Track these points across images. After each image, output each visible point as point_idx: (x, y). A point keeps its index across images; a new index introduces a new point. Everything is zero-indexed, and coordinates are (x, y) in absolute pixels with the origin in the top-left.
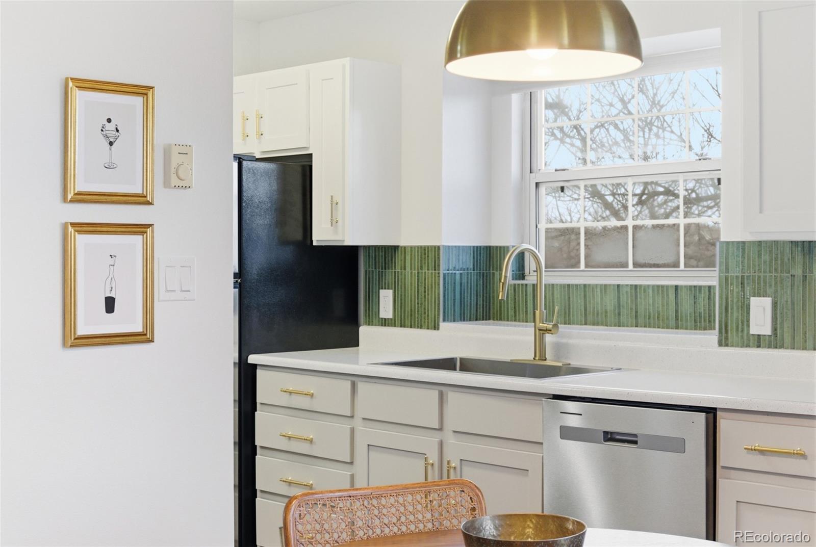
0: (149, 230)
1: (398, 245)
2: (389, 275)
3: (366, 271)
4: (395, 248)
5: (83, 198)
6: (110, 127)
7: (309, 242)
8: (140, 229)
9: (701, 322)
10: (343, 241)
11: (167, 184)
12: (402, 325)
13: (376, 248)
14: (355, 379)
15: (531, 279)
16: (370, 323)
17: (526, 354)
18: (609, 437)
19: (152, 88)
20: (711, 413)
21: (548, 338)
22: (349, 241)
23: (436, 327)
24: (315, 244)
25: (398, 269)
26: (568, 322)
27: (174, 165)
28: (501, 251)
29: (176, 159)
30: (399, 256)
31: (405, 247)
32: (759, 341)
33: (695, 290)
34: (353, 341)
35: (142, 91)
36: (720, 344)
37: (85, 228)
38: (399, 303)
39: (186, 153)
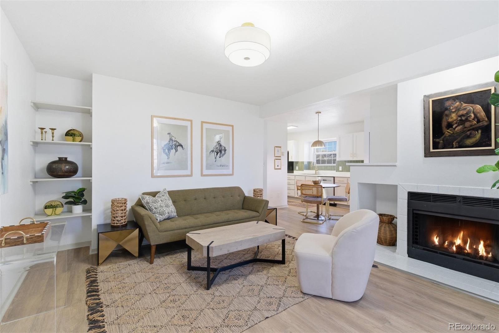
1: (298, 161)
2: (297, 165)
3: (295, 165)
4: (298, 162)
5: (276, 157)
6: (278, 150)
7: (289, 161)
8: (280, 159)
9: (334, 170)
11: (282, 155)
12: (299, 171)
13: (296, 162)
14: (295, 176)
15: (314, 165)
16: (295, 170)
17: (314, 173)
18: (324, 180)
20: (334, 177)
21: (317, 171)
22: (293, 161)
23: (303, 171)
25: (299, 164)
26: (319, 170)
28: (311, 162)
31: (300, 162)
32: (340, 171)
33: (334, 166)
34: (293, 173)
35: (280, 147)
36: (336, 171)
37: (276, 159)
38: (299, 168)
39: (284, 153)
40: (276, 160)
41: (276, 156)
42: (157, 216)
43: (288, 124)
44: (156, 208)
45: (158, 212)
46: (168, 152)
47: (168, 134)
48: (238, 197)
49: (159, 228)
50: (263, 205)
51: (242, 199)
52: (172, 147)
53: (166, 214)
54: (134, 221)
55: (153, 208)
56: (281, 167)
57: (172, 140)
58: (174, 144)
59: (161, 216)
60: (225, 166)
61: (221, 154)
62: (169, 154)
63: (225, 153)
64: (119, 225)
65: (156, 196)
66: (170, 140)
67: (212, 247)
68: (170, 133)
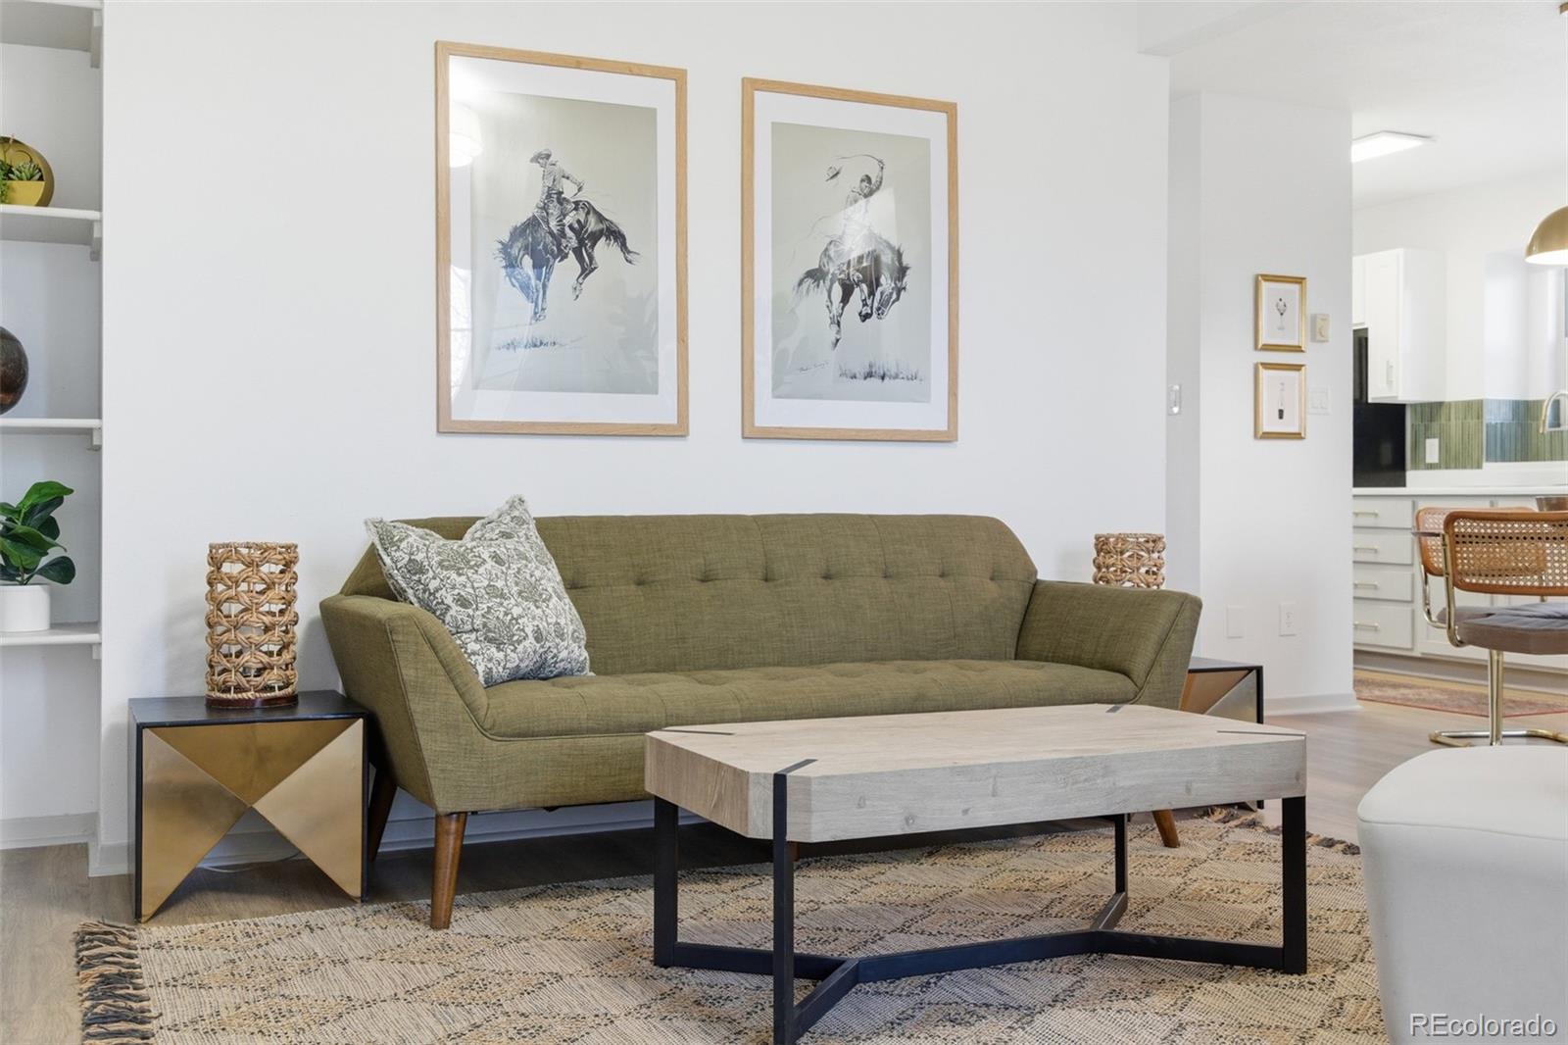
0: (1303, 368)
2: (1435, 426)
3: (1413, 425)
4: (1440, 404)
5: (1268, 348)
6: (1281, 303)
7: (1364, 399)
8: (1297, 368)
10: (1396, 397)
11: (1314, 339)
12: (1447, 467)
13: (1422, 405)
14: (1416, 498)
16: (1416, 467)
19: (1304, 279)
22: (1401, 398)
23: (1479, 467)
24: (1370, 401)
25: (1443, 421)
27: (1318, 326)
28: (1538, 404)
29: (1319, 323)
30: (1444, 411)
31: (1450, 404)
34: (1404, 485)
35: (1300, 281)
37: (1267, 366)
38: (1444, 449)
39: (1325, 319)
40: (1264, 373)
41: (1263, 340)
42: (473, 647)
43: (1359, 123)
44: (463, 602)
45: (478, 622)
46: (538, 278)
47: (536, 159)
48: (992, 586)
49: (482, 713)
50: (1163, 621)
51: (1018, 596)
52: (559, 245)
53: (526, 643)
54: (334, 692)
55: (449, 601)
56: (1303, 421)
57: (561, 201)
58: (571, 227)
59: (494, 650)
60: (896, 377)
61: (872, 293)
62: (544, 287)
63: (899, 290)
64: (250, 695)
65: (468, 536)
66: (549, 196)
67: (807, 781)
68: (548, 156)
